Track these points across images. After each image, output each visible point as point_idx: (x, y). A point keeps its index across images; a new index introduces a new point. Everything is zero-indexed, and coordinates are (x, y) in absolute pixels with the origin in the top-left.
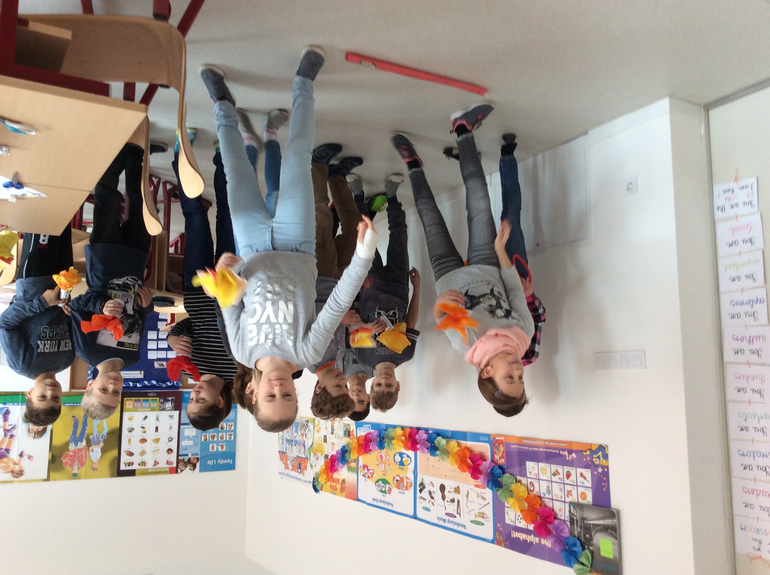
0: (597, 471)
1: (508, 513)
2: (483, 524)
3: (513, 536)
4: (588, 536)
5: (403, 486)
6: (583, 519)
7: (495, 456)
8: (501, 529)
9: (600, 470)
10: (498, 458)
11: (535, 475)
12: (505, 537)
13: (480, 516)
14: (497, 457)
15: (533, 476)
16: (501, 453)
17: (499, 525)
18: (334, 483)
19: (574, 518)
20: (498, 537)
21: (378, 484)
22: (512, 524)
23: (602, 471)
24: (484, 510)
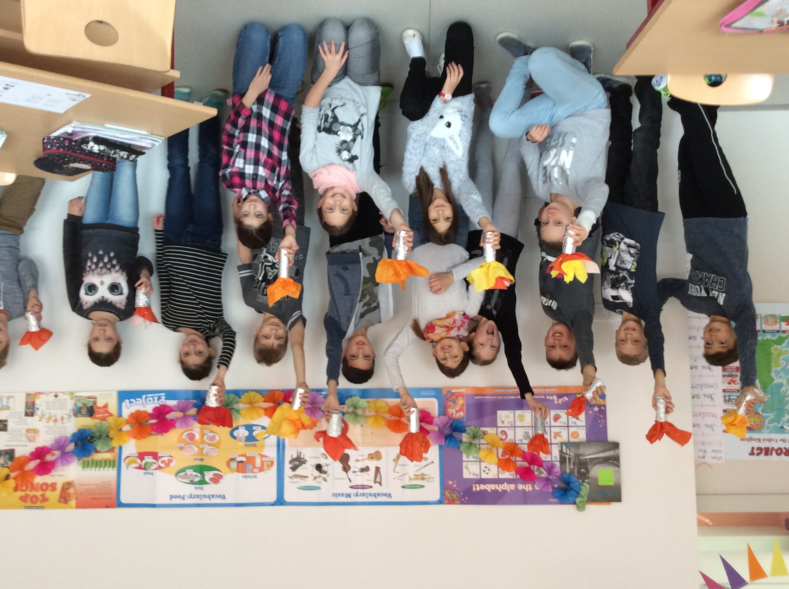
0: (592, 410)
1: (469, 467)
2: (422, 486)
3: (476, 490)
4: (583, 470)
5: (254, 467)
6: (577, 456)
7: (449, 410)
8: (455, 486)
9: (596, 409)
10: (454, 411)
11: (509, 423)
12: (462, 494)
13: (417, 479)
14: (451, 411)
15: (506, 424)
16: (459, 406)
17: (451, 483)
18: (37, 491)
19: (566, 457)
20: (449, 496)
21: (183, 474)
22: (475, 477)
23: (598, 410)
24: (425, 471)
